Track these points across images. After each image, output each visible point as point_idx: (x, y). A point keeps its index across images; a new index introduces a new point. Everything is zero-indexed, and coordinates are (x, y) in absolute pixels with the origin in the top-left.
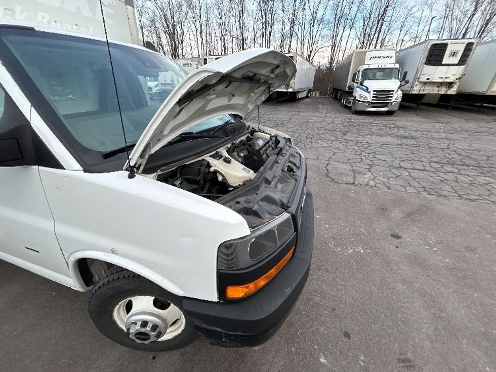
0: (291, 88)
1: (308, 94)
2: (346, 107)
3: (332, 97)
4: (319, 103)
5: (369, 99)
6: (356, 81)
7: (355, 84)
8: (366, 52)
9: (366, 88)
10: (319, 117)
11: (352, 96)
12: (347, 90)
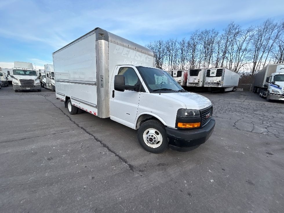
0: (220, 85)
1: (234, 89)
2: (263, 97)
3: (253, 92)
4: (241, 95)
5: (281, 93)
6: (269, 82)
7: (269, 84)
8: (277, 65)
9: (277, 86)
10: (239, 101)
11: (267, 91)
12: (263, 87)
